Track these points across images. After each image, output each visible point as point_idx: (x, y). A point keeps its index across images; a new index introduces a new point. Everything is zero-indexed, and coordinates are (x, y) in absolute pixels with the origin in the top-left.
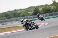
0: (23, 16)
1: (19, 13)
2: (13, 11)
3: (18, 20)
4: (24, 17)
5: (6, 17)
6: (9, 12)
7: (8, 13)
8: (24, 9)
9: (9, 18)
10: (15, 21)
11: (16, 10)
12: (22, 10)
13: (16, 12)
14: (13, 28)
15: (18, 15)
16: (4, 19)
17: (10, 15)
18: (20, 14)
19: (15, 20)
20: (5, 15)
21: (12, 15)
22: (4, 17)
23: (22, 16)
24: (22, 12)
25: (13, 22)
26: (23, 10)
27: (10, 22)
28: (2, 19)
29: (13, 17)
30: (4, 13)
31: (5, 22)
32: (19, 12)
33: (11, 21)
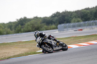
2: (93, 8)
6: (86, 9)
7: (85, 12)
9: (86, 21)
10: (96, 25)
14: (94, 38)
16: (78, 21)
17: (89, 14)
20: (80, 14)
21: (91, 14)
22: (79, 17)
25: (93, 27)
27: (87, 26)
28: (74, 22)
30: (78, 11)
31: (80, 26)
33: (90, 25)
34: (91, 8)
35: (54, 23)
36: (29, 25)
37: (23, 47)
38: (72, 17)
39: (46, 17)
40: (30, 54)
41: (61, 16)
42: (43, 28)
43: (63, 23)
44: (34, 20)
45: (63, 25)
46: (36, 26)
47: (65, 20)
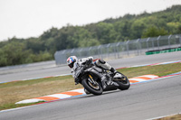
0: (153, 34)
1: (140, 25)
2: (120, 18)
3: (135, 49)
4: (153, 39)
5: (99, 38)
6: (107, 21)
7: (105, 27)
8: (154, 14)
9: (108, 43)
10: (125, 50)
11: (128, 17)
12: (149, 15)
13: (131, 21)
15: (135, 32)
16: (93, 45)
17: (112, 31)
18: (142, 27)
19: (125, 47)
20: (96, 30)
21: (117, 31)
22: (94, 36)
23: (149, 36)
24: (147, 23)
25: (121, 54)
26: (150, 17)
27: (110, 52)
28: (86, 45)
29: (119, 40)
30: (92, 24)
31: (96, 53)
32: (140, 21)
33: (115, 51)
34: (117, 20)
35: (49, 49)
38: (81, 36)
39: (32, 38)
41: (59, 36)
43: (65, 48)
44: (9, 45)
45: (64, 52)
46: (15, 54)
47: (67, 43)
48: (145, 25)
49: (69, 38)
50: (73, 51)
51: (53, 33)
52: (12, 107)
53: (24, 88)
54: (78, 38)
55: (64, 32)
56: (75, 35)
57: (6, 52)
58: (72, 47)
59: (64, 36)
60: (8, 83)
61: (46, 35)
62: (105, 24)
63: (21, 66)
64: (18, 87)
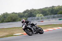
1: (57, 10)
3: (55, 18)
5: (43, 14)
7: (45, 10)
9: (46, 15)
10: (52, 18)
11: (53, 7)
14: (50, 26)
15: (55, 12)
17: (47, 11)
20: (42, 11)
22: (41, 13)
23: (60, 14)
25: (50, 19)
27: (46, 19)
29: (50, 15)
30: (41, 9)
33: (48, 18)
34: (49, 8)
35: (25, 17)
36: (9, 18)
37: (5, 32)
38: (37, 13)
39: (20, 13)
40: (9, 36)
41: (29, 12)
42: (18, 20)
43: (31, 17)
46: (13, 18)
47: (32, 15)
48: (59, 10)
49: (33, 13)
50: (34, 18)
51: (27, 11)
52: (12, 36)
53: (16, 30)
54: (36, 13)
55: (31, 11)
56: (35, 12)
57: (10, 17)
58: (33, 16)
59: (31, 13)
60: (11, 28)
61: (25, 12)
62: (45, 9)
63: (16, 22)
64: (14, 29)
